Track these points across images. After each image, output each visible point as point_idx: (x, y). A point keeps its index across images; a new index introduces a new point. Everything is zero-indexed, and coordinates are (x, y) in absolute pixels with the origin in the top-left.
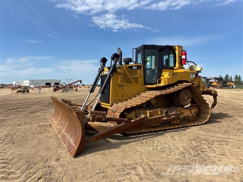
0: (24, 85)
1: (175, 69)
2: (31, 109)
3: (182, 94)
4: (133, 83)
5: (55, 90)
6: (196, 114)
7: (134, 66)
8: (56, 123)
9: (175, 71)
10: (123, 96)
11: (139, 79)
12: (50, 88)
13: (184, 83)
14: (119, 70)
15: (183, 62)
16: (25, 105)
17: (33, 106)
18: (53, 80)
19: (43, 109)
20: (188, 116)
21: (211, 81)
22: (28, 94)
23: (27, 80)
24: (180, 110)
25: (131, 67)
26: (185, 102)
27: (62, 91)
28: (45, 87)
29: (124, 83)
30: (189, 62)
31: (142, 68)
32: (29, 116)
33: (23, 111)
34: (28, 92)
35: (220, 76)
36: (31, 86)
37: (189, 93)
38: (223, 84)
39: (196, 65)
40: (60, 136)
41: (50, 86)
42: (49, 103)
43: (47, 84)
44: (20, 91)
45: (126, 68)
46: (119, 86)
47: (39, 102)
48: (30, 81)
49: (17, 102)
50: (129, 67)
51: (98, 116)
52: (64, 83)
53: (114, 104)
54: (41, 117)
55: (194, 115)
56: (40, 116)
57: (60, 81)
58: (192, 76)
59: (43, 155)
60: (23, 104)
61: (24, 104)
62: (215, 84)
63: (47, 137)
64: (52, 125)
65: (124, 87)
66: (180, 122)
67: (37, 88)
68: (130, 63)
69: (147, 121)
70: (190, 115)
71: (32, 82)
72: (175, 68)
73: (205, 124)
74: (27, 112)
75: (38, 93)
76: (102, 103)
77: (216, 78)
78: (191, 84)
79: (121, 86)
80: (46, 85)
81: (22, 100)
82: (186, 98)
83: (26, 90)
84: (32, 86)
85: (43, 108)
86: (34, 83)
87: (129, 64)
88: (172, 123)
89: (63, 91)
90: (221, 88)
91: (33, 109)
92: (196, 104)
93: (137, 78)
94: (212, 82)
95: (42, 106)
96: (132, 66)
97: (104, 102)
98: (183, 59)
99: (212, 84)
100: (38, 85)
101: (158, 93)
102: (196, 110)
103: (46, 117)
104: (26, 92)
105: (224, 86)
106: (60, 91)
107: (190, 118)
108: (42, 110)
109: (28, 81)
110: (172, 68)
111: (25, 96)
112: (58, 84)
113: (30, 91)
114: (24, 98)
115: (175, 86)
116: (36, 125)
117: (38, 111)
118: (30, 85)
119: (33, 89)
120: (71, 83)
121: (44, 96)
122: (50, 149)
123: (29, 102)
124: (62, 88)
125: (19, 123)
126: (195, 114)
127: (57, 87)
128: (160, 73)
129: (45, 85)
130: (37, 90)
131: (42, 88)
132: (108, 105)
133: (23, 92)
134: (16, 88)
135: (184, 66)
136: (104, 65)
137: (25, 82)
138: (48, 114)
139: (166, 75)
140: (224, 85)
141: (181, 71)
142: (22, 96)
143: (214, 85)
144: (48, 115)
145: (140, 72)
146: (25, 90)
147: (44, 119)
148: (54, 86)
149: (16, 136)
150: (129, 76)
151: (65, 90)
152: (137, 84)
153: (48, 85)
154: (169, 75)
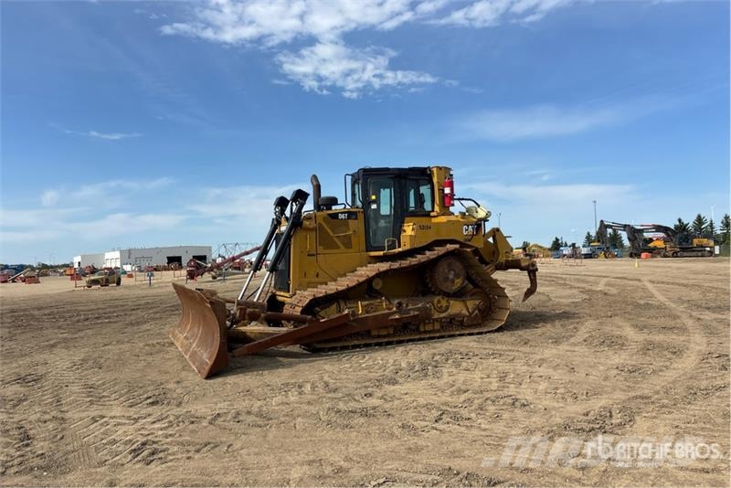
0: (104, 266)
1: (434, 217)
2: (128, 320)
3: (442, 268)
4: (338, 248)
5: (191, 276)
6: (479, 310)
7: (342, 213)
8: (182, 336)
9: (434, 220)
10: (317, 276)
11: (354, 240)
12: (178, 273)
13: (448, 246)
14: (306, 223)
15: (447, 200)
16: (114, 312)
17: (133, 312)
18: (187, 249)
19: (157, 318)
20: (458, 315)
21: (646, 235)
22: (118, 288)
23: (114, 250)
24: (439, 302)
25: (335, 216)
26: (450, 284)
27: (211, 279)
28: (165, 269)
29: (321, 249)
30: (463, 199)
31: (361, 216)
32: (126, 330)
33: (110, 322)
34: (118, 283)
35: (680, 220)
36: (125, 267)
37: (458, 265)
38: (680, 243)
39: (479, 206)
40: (187, 357)
41: (181, 265)
42: (173, 306)
43: (171, 260)
44: (95, 282)
45: (324, 219)
46: (309, 255)
47: (148, 305)
48: (121, 252)
49: (93, 307)
50: (329, 215)
51: (252, 310)
52: (220, 256)
53: (298, 292)
54: (151, 332)
55: (473, 312)
56: (148, 330)
57: (210, 248)
58: (467, 231)
59: (154, 379)
60: (108, 310)
61: (112, 310)
62: (660, 244)
63: (163, 358)
64: (175, 342)
65: (320, 257)
66: (442, 327)
67: (140, 271)
68: (334, 208)
69: (354, 321)
70: (465, 312)
71: (128, 255)
72: (432, 214)
73: (498, 330)
74: (120, 323)
75: (144, 284)
76: (278, 293)
77: (659, 228)
78: (457, 246)
79: (314, 255)
80: (168, 263)
81: (104, 302)
82: (451, 276)
83: (112, 277)
84: (128, 268)
85: (157, 316)
86: (133, 257)
87: (330, 209)
88: (422, 329)
89: (214, 278)
90: (675, 255)
91: (132, 317)
92: (479, 290)
93: (349, 237)
94: (651, 240)
95: (156, 313)
96: (338, 214)
97: (280, 290)
98: (447, 195)
99: (651, 245)
100: (145, 264)
101: (384, 266)
102: (477, 302)
103: (162, 331)
104: (114, 283)
105: (683, 250)
106: (207, 276)
107: (465, 319)
108: (154, 319)
109: (117, 254)
110: (427, 215)
111: (111, 292)
112: (203, 258)
113: (124, 280)
114: (109, 297)
115: (428, 253)
116: (141, 345)
117: (145, 322)
118: (122, 264)
119: (130, 276)
120: (237, 254)
121: (159, 291)
122: (168, 373)
123: (122, 306)
124: (211, 269)
125: (105, 341)
126: (477, 312)
127: (198, 267)
128: (398, 225)
129: (165, 262)
130: (142, 278)
131: (155, 272)
132: (287, 295)
133: (106, 283)
134: (84, 276)
135: (451, 209)
136: (282, 212)
137: (108, 255)
138: (167, 326)
139: (409, 229)
140: (685, 245)
141: (443, 219)
142: (103, 293)
143: (655, 248)
144: (167, 328)
145: (357, 226)
146: (110, 278)
147: (159, 334)
148: (189, 265)
149: (102, 360)
150: (332, 234)
151: (220, 275)
152: (350, 250)
153: (174, 261)
154: (413, 229)
